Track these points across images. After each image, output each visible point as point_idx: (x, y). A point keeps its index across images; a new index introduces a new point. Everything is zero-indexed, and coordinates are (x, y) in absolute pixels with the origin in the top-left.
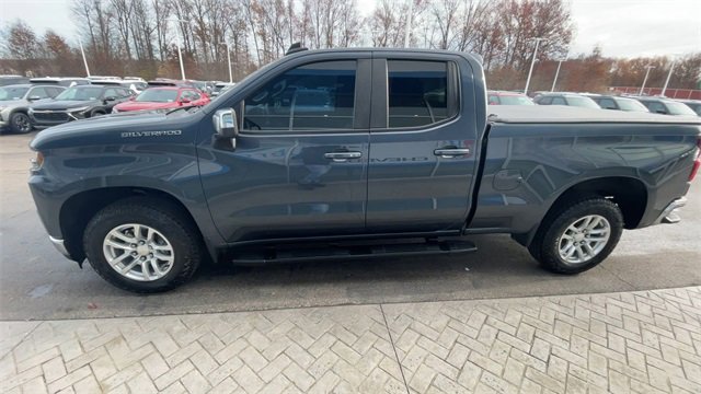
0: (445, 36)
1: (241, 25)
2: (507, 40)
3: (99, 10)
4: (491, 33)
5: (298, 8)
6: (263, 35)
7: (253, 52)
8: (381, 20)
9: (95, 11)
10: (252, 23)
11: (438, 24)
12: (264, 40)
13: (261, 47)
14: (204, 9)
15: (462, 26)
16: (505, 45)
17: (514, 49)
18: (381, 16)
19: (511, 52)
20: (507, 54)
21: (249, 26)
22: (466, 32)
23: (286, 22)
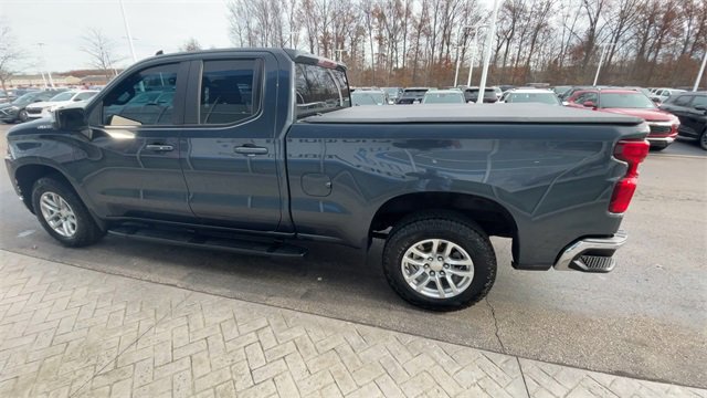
0: (593, 24)
1: (360, 31)
2: (685, 24)
3: (249, 29)
4: (662, 16)
5: (417, 9)
6: (380, 38)
7: (368, 57)
8: (509, 12)
9: (246, 30)
10: (370, 28)
11: (584, 9)
12: (381, 44)
13: (376, 50)
14: (329, 19)
15: (618, 10)
16: (683, 30)
17: (697, 35)
18: (509, 7)
19: (692, 39)
20: (686, 43)
21: (368, 32)
22: (623, 16)
23: (403, 24)
